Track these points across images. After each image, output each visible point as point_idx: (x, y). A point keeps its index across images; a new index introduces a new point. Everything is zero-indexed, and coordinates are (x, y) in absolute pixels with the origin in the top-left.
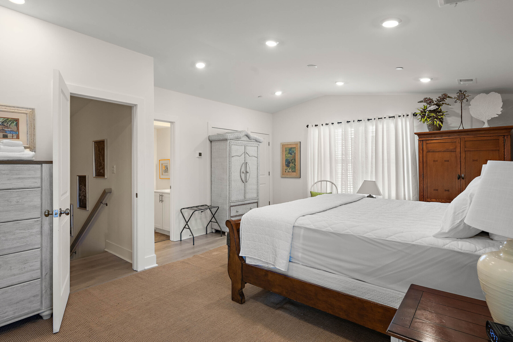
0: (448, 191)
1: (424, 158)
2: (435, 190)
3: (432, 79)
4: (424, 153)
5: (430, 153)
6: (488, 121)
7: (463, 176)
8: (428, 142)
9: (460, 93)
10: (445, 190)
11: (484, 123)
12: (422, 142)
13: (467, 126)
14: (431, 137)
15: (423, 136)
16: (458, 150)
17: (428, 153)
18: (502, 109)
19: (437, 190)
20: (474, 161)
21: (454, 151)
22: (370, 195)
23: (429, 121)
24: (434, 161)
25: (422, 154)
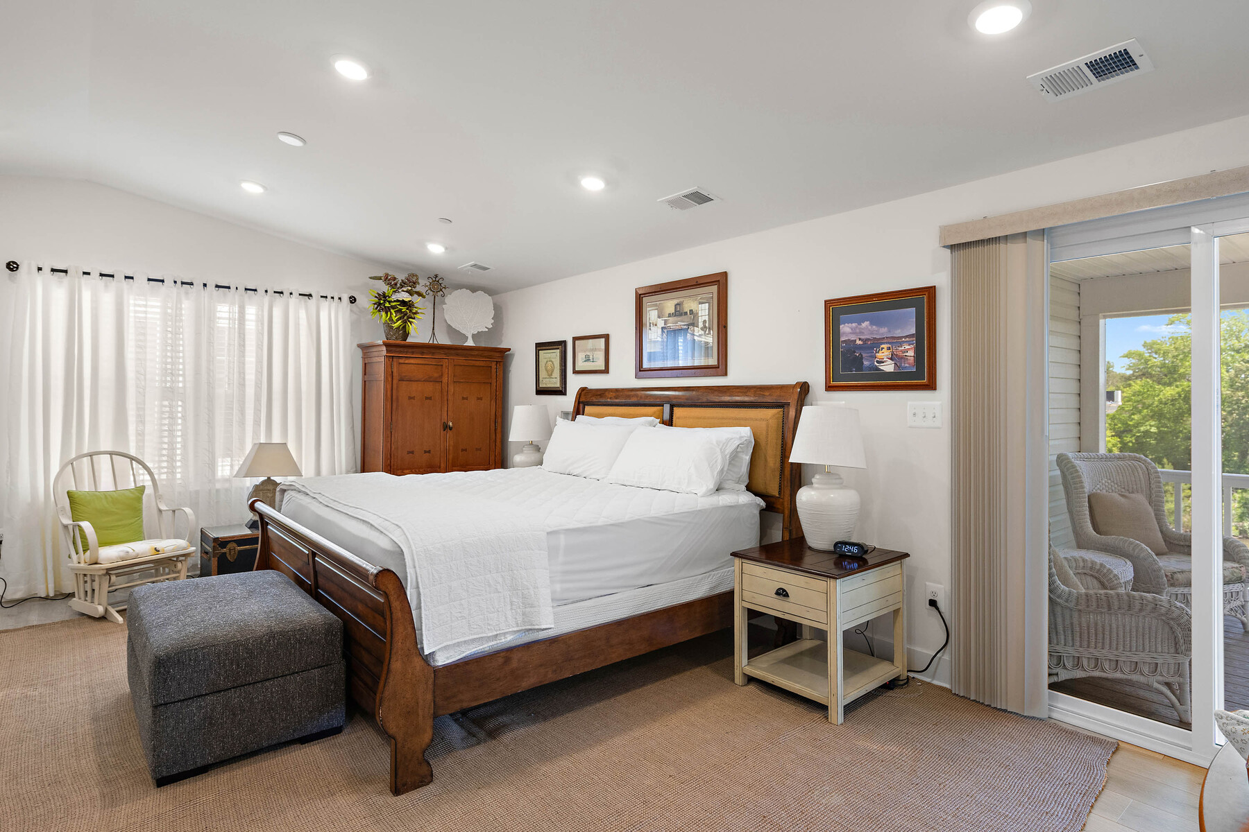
0: (429, 452)
1: (394, 391)
2: (409, 452)
3: (446, 249)
4: (395, 382)
5: (405, 382)
6: (474, 336)
7: (451, 424)
8: (401, 361)
9: (434, 279)
10: (425, 452)
11: (467, 338)
12: (391, 360)
13: (443, 339)
14: (407, 352)
15: (393, 349)
16: (445, 380)
17: (400, 382)
18: (493, 321)
19: (412, 452)
20: (463, 398)
21: (438, 381)
22: (269, 478)
23: (397, 320)
24: (410, 398)
25: (391, 383)
